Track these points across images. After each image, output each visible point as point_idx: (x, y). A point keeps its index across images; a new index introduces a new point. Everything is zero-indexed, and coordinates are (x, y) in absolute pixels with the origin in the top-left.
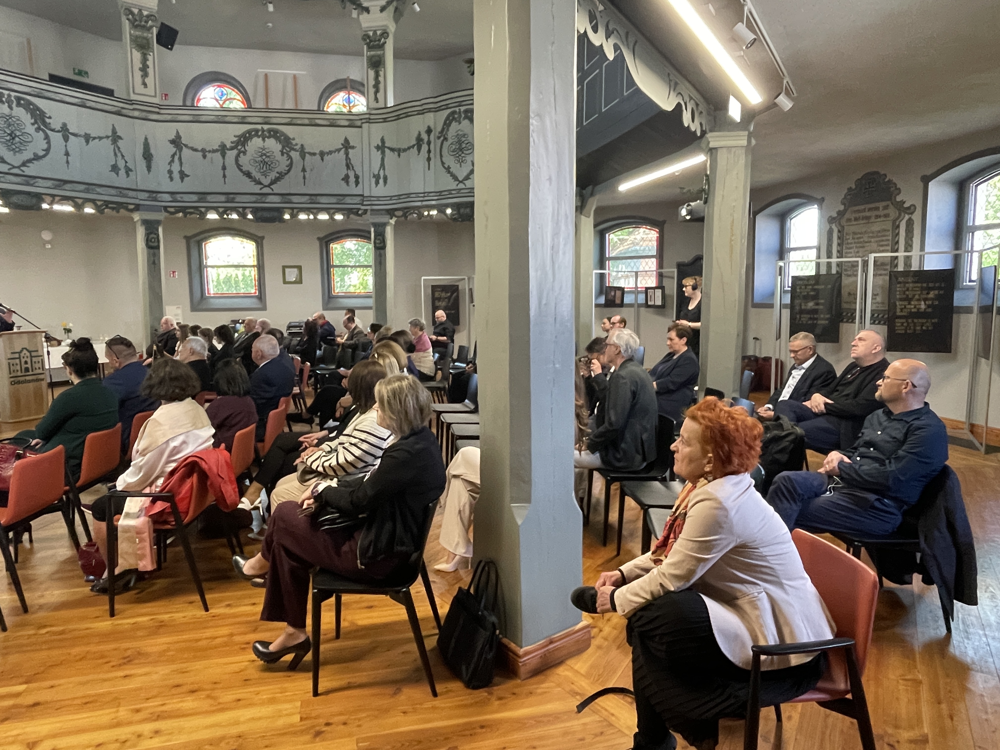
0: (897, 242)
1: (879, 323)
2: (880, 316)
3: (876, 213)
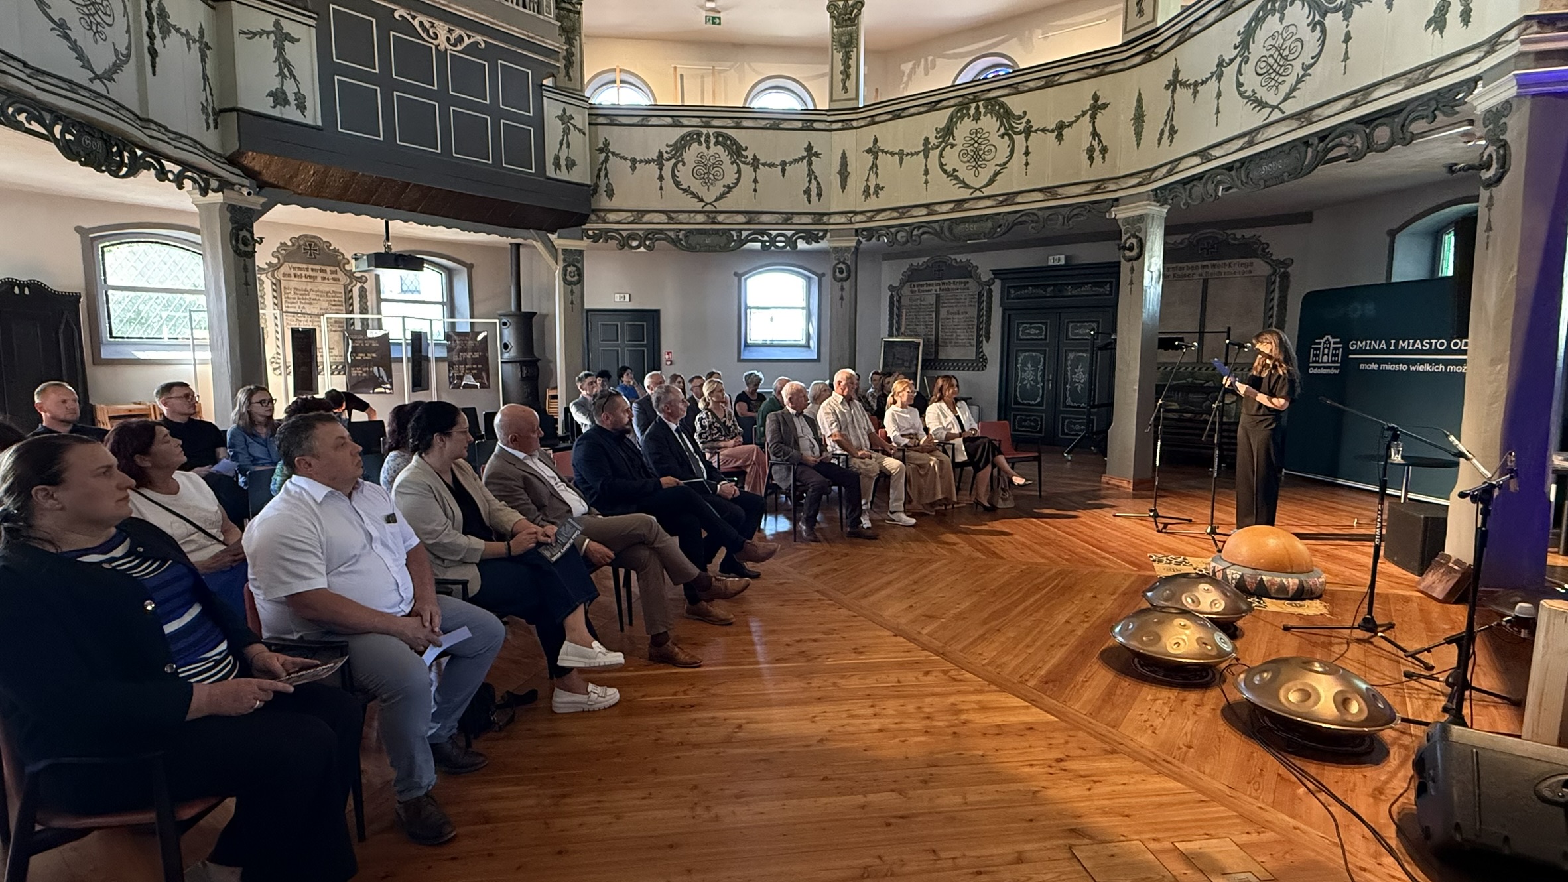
0: (352, 304)
1: (339, 374)
2: (340, 367)
3: (323, 274)
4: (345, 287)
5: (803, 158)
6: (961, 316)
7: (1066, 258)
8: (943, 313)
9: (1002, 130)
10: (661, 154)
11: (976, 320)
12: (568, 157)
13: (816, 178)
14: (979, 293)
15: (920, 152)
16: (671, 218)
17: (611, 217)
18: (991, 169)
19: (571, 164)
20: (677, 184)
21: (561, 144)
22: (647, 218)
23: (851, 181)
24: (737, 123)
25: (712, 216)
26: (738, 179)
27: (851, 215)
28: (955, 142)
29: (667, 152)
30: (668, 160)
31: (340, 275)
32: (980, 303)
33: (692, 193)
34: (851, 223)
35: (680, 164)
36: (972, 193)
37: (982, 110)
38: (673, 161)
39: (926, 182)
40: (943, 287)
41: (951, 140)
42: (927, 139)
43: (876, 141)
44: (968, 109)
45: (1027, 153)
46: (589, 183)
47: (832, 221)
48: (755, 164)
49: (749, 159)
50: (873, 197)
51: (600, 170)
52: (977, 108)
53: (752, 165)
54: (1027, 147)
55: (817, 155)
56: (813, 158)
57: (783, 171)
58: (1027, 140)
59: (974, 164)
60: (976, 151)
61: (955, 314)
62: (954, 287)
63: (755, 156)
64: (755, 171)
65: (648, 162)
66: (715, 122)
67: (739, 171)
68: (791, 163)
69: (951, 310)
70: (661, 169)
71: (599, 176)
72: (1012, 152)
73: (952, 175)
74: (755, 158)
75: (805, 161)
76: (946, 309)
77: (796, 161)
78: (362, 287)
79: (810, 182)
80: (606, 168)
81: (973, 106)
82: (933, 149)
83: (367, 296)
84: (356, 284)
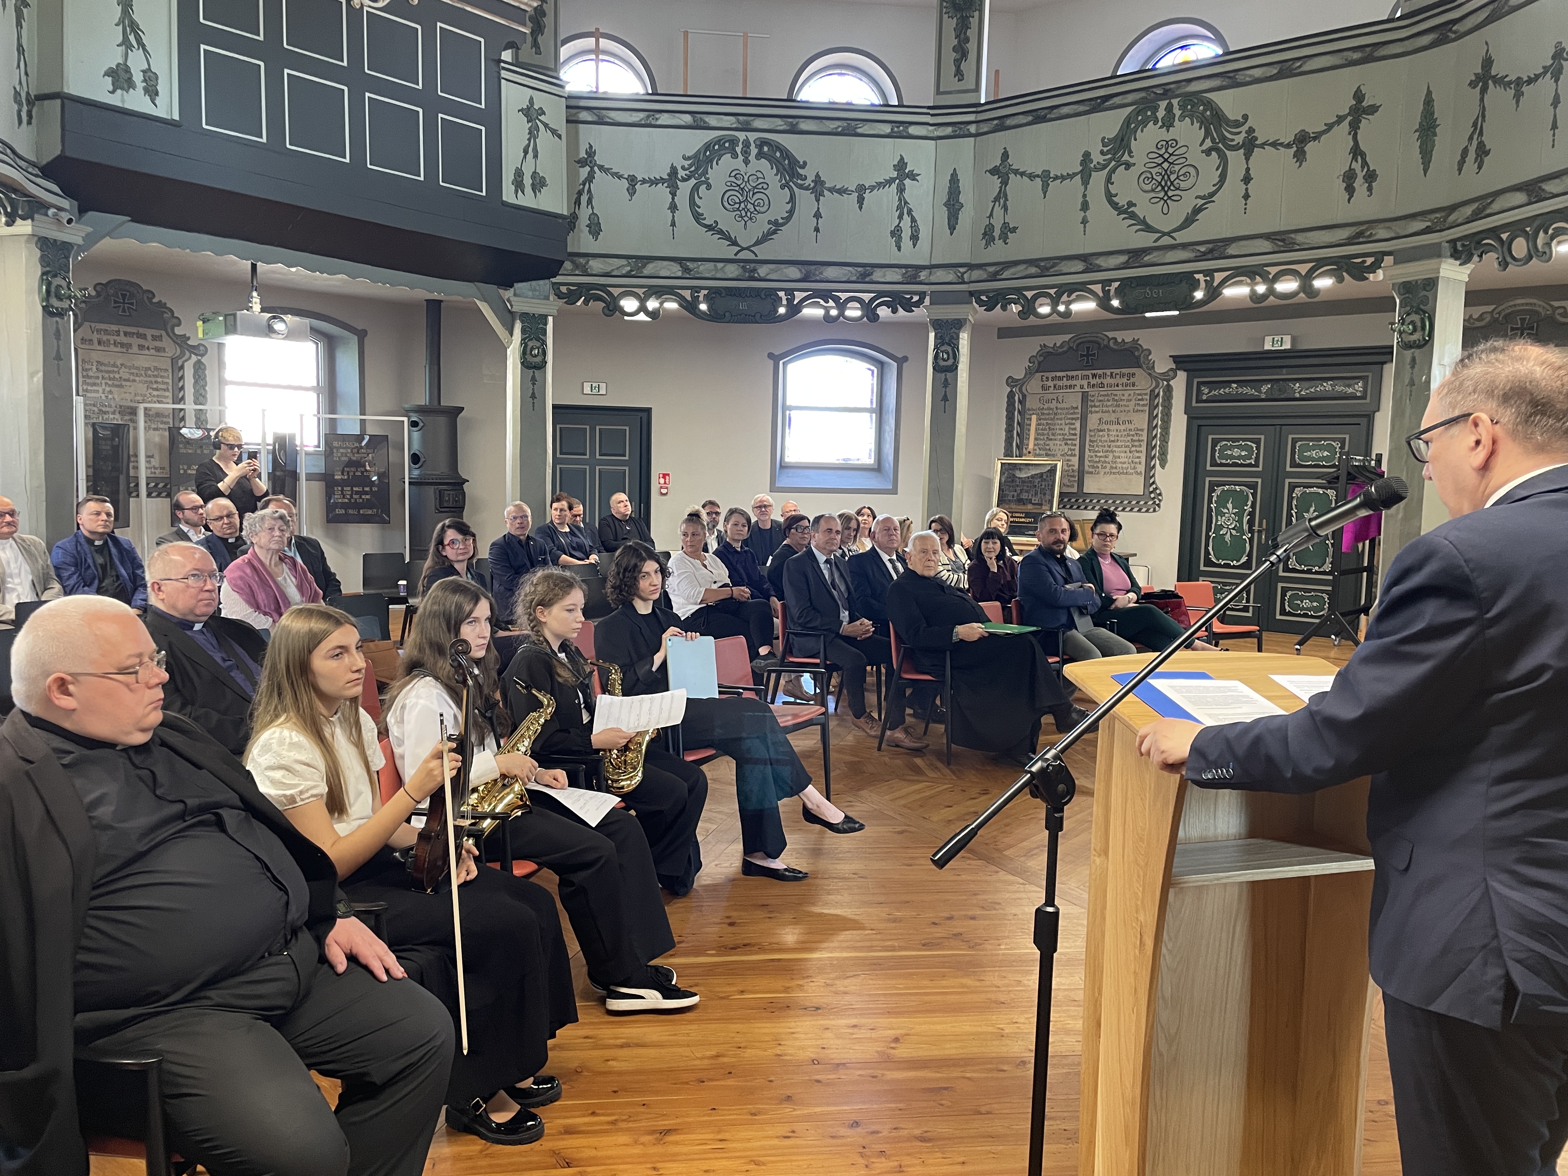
2: (161, 485)
3: (141, 342)
4: (174, 360)
5: (890, 182)
6: (1122, 427)
7: (1294, 340)
8: (1093, 421)
9: (1208, 143)
10: (674, 171)
11: (1145, 433)
12: (535, 172)
13: (910, 212)
14: (1152, 391)
15: (1075, 174)
16: (686, 270)
17: (596, 265)
18: (1188, 202)
19: (539, 183)
20: (698, 217)
21: (526, 152)
22: (650, 269)
23: (965, 217)
24: (791, 124)
25: (749, 268)
26: (791, 212)
27: (962, 270)
28: (1132, 161)
29: (683, 168)
30: (684, 180)
31: (166, 343)
32: (1153, 407)
33: (721, 232)
34: (964, 283)
35: (703, 187)
36: (1155, 241)
37: (1177, 112)
38: (693, 181)
39: (1084, 222)
40: (1093, 382)
41: (1126, 157)
42: (1087, 155)
43: (1005, 156)
44: (1155, 109)
45: (1247, 179)
46: (565, 213)
47: (933, 279)
48: (819, 188)
49: (809, 182)
50: (999, 243)
51: (580, 193)
52: (1169, 108)
53: (814, 190)
54: (1248, 170)
55: (913, 176)
56: (907, 182)
57: (861, 201)
58: (1247, 159)
59: (1162, 195)
60: (1167, 173)
61: (1111, 423)
62: (1112, 381)
63: (817, 176)
64: (818, 200)
65: (654, 182)
66: (758, 123)
67: (792, 199)
68: (872, 188)
69: (1106, 417)
70: (674, 194)
71: (578, 202)
72: (1223, 178)
73: (1125, 212)
74: (818, 180)
75: (894, 186)
76: (1099, 415)
77: (880, 185)
78: (199, 362)
79: (900, 217)
80: (589, 191)
81: (1163, 104)
82: (1096, 169)
83: (205, 376)
84: (190, 357)
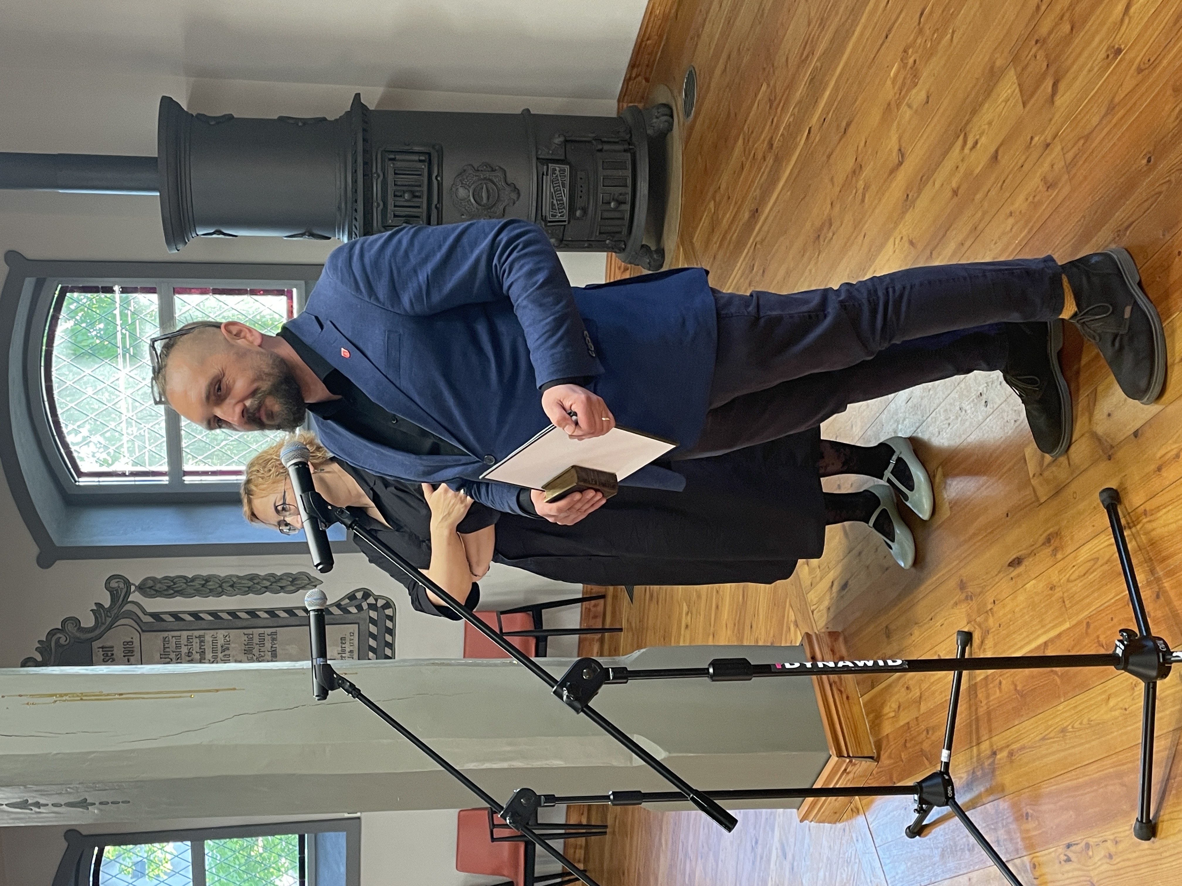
4: (145, 628)
78: (141, 588)
83: (166, 578)
84: (132, 602)
